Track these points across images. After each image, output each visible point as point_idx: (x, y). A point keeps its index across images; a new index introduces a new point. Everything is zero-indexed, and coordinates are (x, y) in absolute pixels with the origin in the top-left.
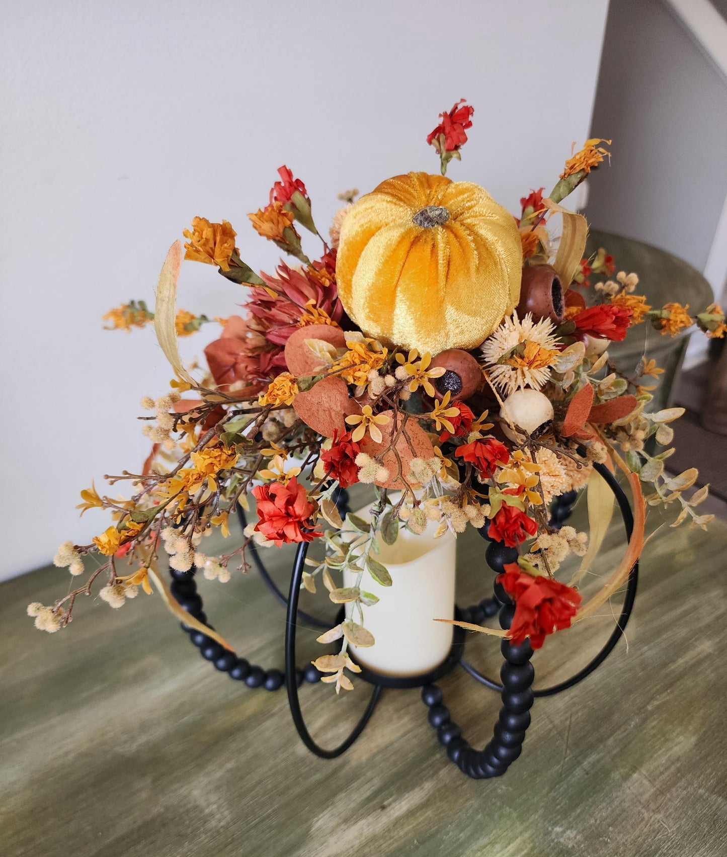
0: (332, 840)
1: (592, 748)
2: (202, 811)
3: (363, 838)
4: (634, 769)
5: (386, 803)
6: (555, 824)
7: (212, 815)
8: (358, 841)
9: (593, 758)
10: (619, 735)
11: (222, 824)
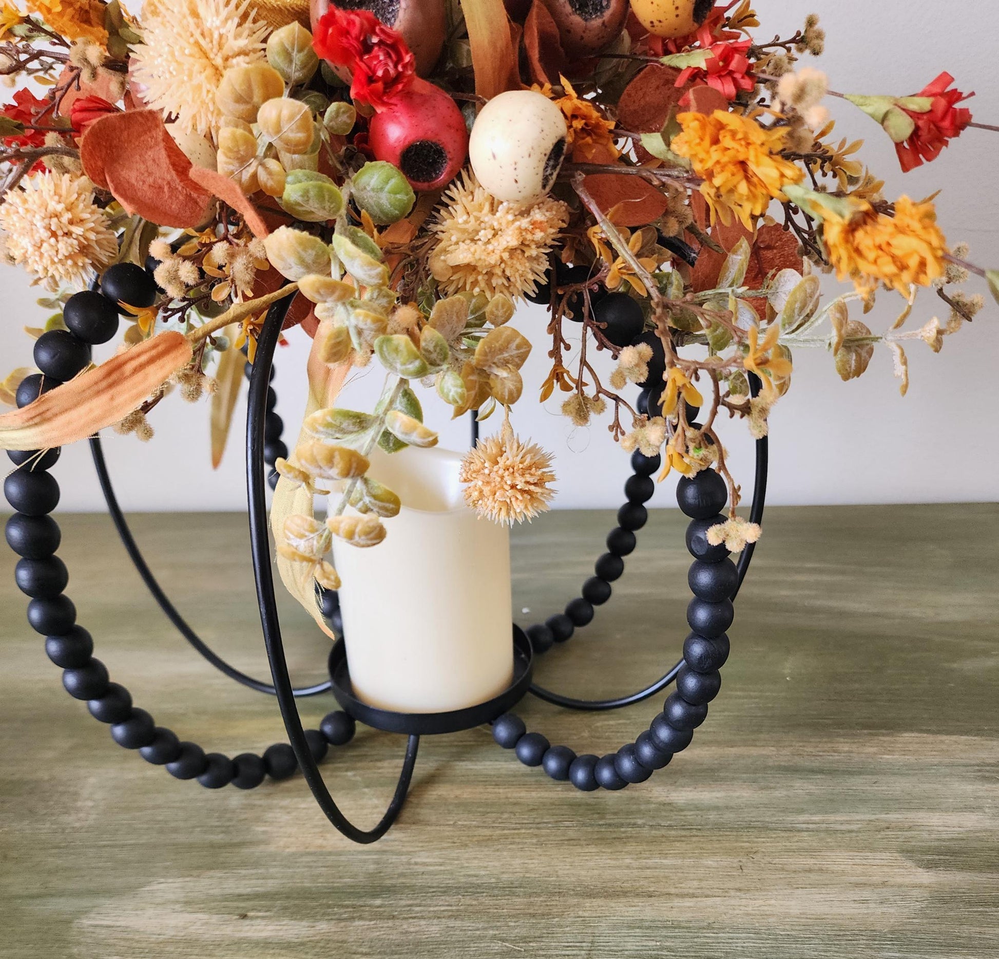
0: (150, 912)
2: (75, 801)
3: (182, 934)
5: (251, 914)
7: (78, 810)
8: (173, 933)
11: (77, 825)
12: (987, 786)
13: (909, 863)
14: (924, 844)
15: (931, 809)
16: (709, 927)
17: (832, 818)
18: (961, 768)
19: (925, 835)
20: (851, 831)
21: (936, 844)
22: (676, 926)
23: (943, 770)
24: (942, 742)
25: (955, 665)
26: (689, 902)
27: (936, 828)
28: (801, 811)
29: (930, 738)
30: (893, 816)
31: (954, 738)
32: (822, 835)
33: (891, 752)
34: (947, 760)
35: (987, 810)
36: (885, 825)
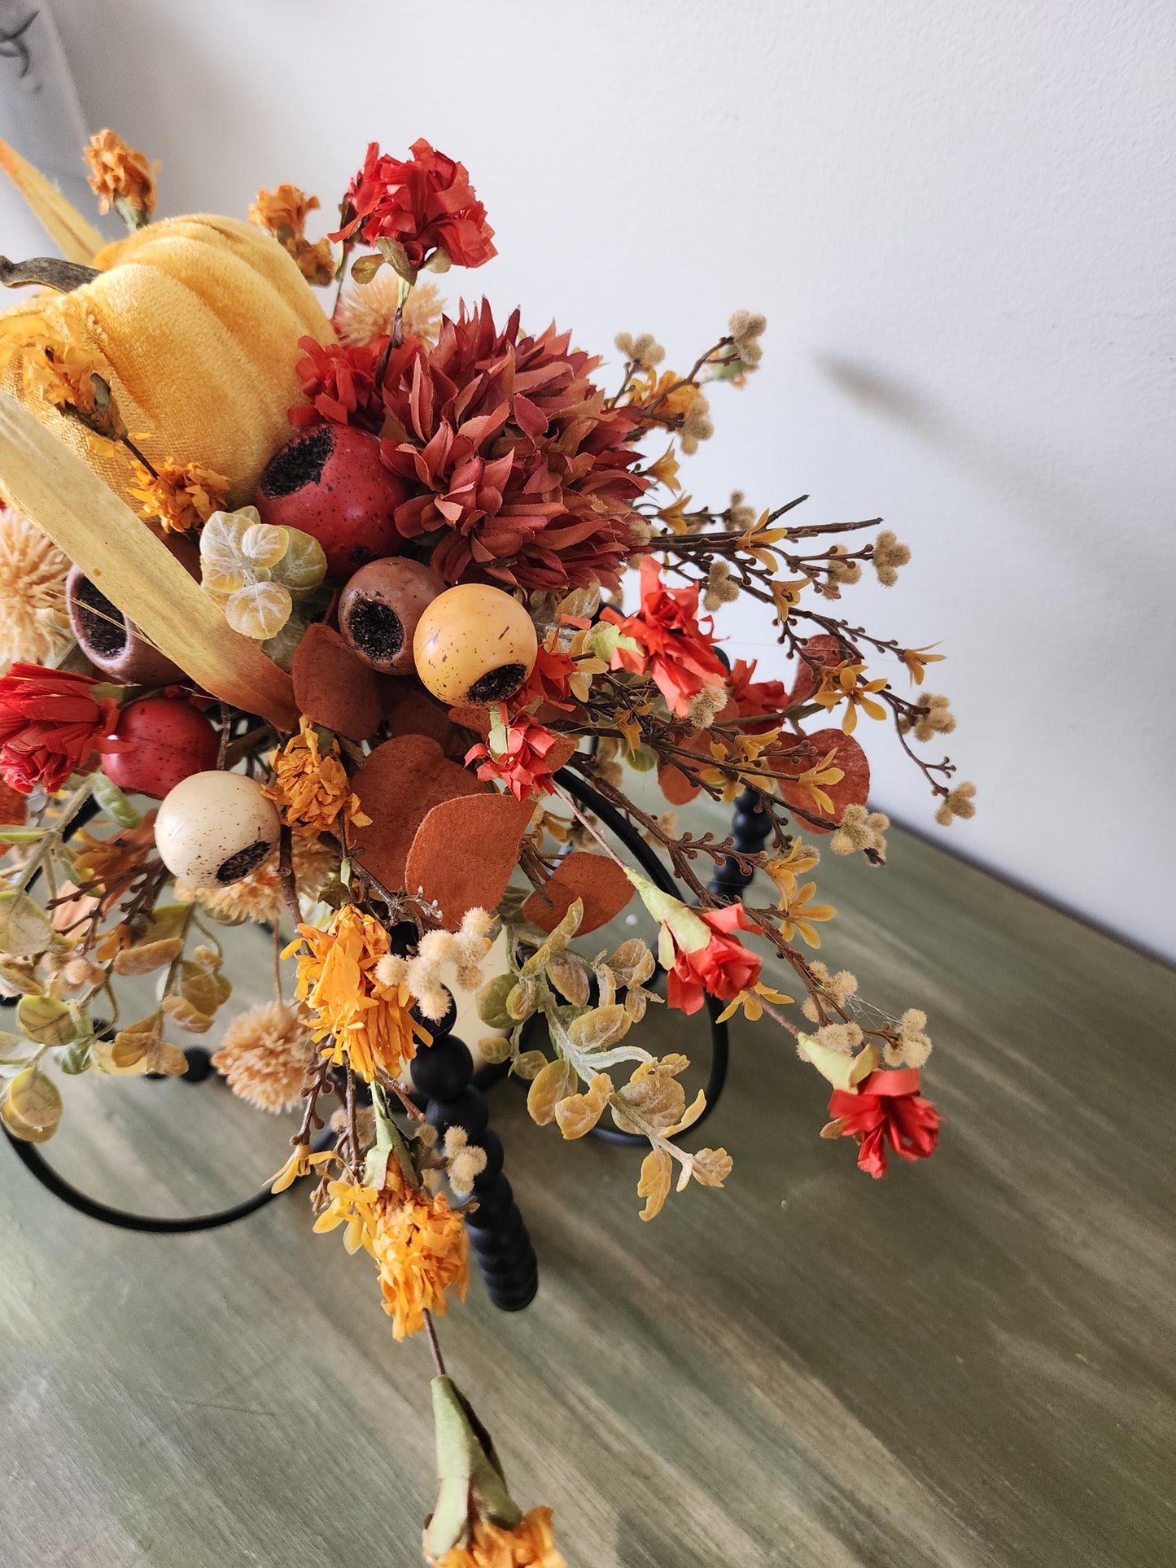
1: (198, 1455)
4: (146, 1544)
6: (53, 1381)
9: (174, 1455)
10: (225, 1519)
12: (817, 1528)
13: (613, 1537)
14: (656, 1530)
15: (718, 1497)
16: (370, 1432)
17: (612, 1417)
18: (818, 1479)
19: (671, 1521)
20: (607, 1448)
21: (668, 1541)
22: (348, 1406)
23: (796, 1464)
24: (843, 1427)
25: (1003, 1337)
26: (384, 1391)
27: (692, 1523)
28: (592, 1382)
29: (836, 1408)
30: (670, 1471)
31: (864, 1433)
32: (577, 1427)
33: (769, 1390)
34: (815, 1454)
35: (774, 1554)
36: (648, 1471)
